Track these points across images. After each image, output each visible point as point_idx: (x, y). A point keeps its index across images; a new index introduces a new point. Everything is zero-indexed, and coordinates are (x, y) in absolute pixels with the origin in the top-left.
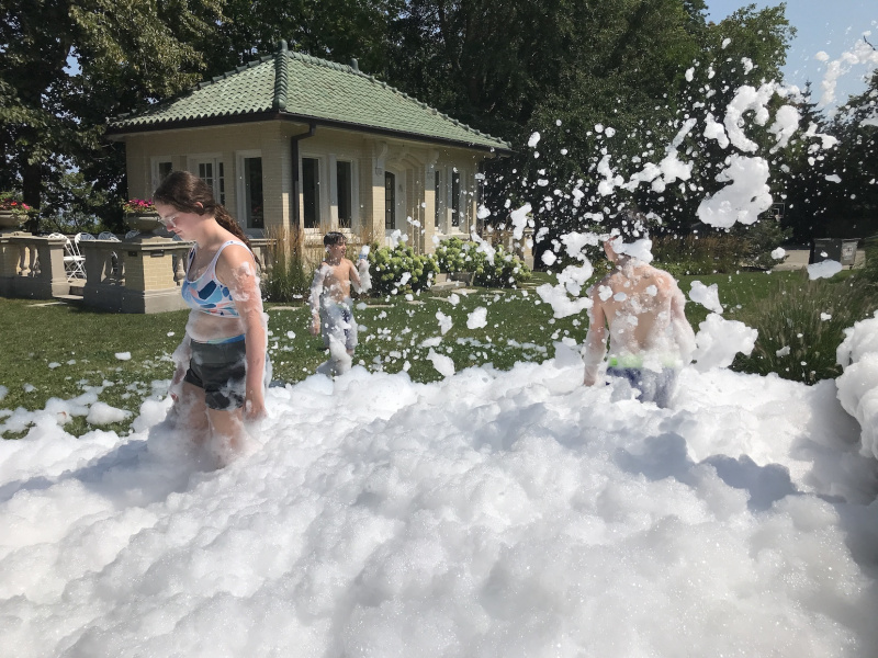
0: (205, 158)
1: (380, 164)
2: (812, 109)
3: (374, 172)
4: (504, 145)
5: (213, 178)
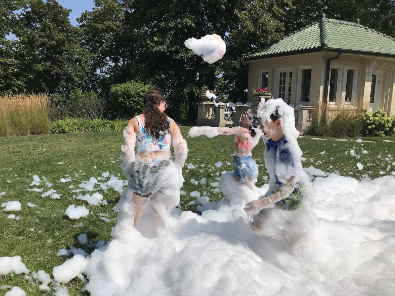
0: (283, 70)
1: (370, 70)
3: (367, 75)
5: (286, 79)
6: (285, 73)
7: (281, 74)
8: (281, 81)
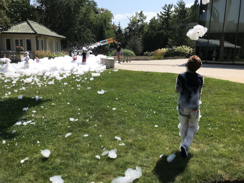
0: (17, 39)
2: (121, 28)
4: (65, 37)
5: (19, 42)
6: (18, 40)
7: (16, 40)
8: (16, 43)
